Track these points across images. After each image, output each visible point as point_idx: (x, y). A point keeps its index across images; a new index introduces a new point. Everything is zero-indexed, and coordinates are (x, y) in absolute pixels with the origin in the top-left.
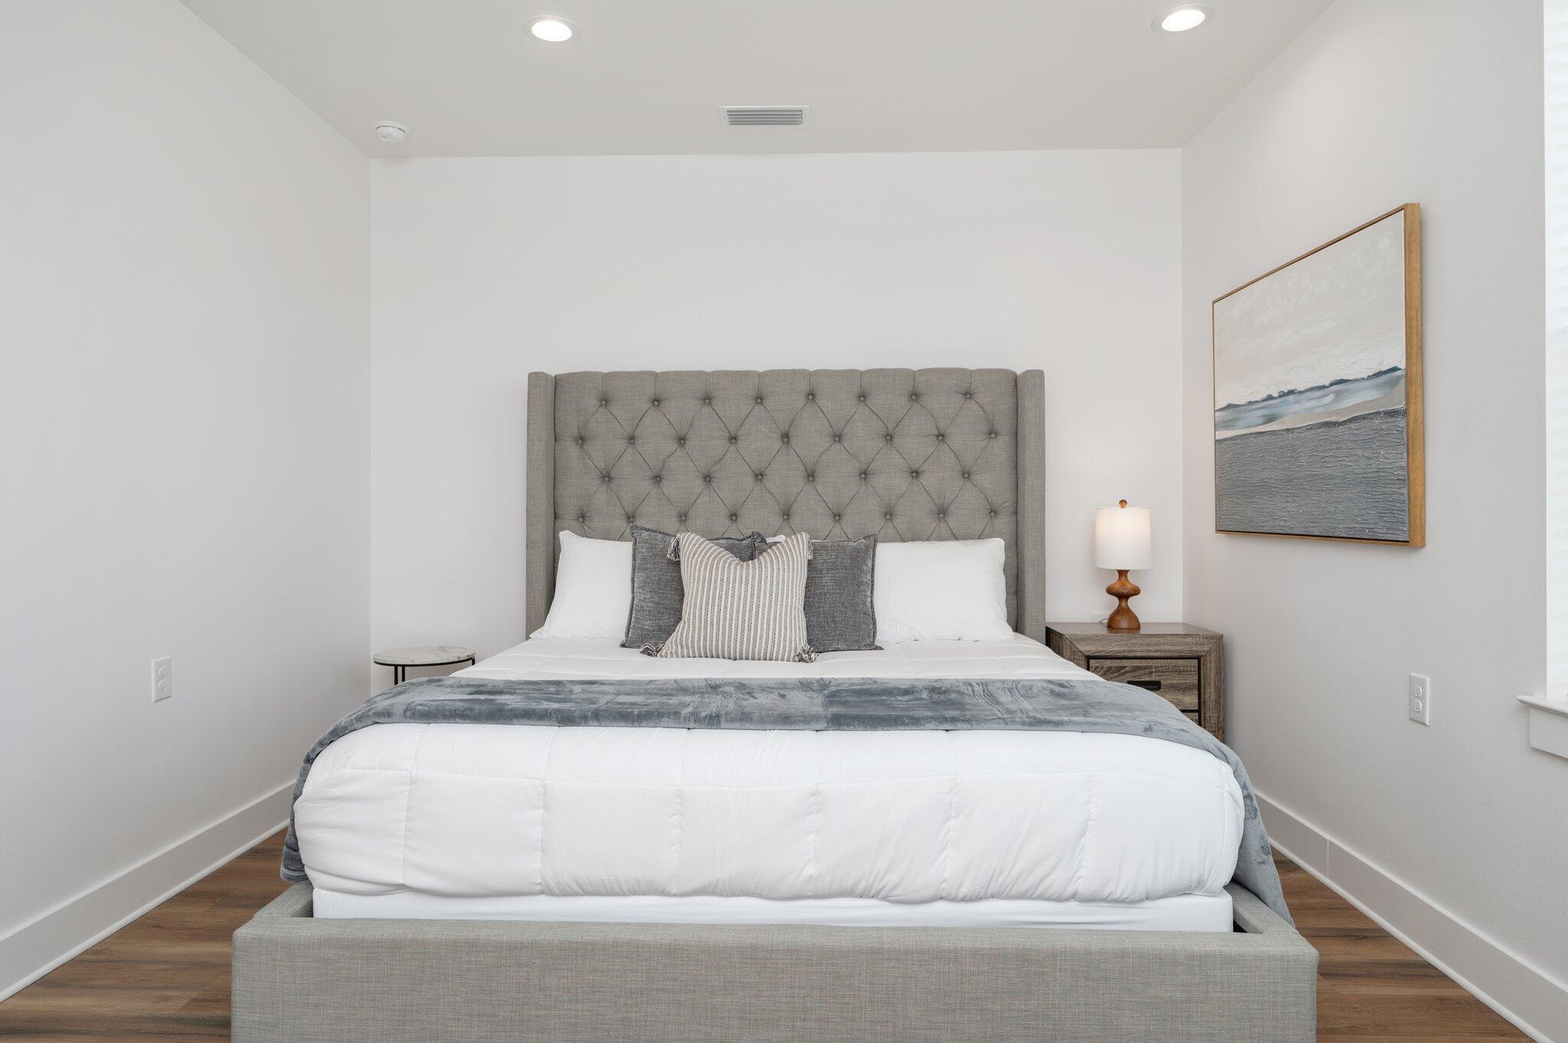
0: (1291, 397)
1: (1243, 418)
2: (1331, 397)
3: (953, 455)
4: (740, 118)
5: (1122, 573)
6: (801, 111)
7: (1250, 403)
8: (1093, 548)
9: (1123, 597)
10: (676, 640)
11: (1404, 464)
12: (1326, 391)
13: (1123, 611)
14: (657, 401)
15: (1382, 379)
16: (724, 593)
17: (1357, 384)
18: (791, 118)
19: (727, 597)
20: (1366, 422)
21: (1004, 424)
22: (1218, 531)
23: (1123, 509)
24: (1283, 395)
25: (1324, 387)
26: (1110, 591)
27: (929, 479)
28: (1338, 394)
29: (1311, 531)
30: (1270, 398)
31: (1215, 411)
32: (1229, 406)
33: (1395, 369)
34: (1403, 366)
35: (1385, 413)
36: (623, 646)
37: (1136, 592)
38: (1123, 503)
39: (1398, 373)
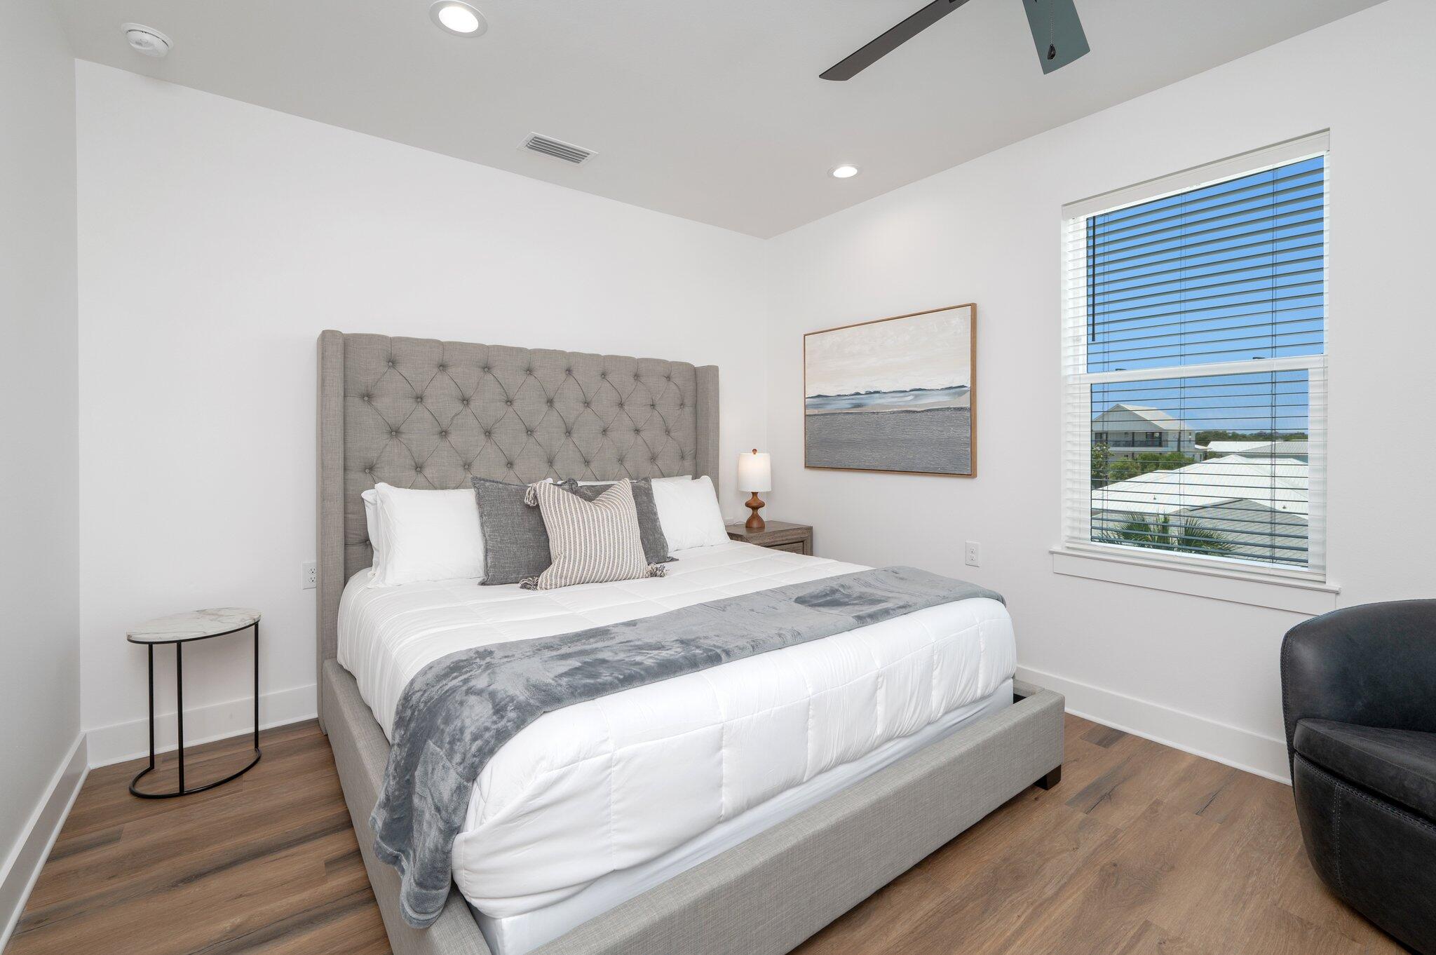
0: (877, 395)
1: (831, 404)
2: (911, 398)
3: (661, 419)
4: (541, 146)
5: (755, 494)
6: (588, 154)
7: (838, 395)
8: (738, 478)
9: (755, 508)
10: (552, 573)
11: (969, 435)
12: (907, 394)
13: (755, 517)
14: (443, 367)
15: (953, 391)
16: (597, 530)
17: (931, 392)
18: (574, 156)
19: (600, 535)
20: (941, 413)
21: (689, 401)
22: (806, 467)
23: (755, 456)
24: (869, 393)
25: (906, 391)
26: (747, 505)
27: (646, 435)
28: (916, 396)
29: (893, 468)
30: (858, 394)
31: (805, 398)
32: (819, 396)
33: (963, 386)
34: (969, 385)
35: (955, 408)
36: (483, 584)
37: (762, 505)
38: (755, 451)
39: (966, 389)
